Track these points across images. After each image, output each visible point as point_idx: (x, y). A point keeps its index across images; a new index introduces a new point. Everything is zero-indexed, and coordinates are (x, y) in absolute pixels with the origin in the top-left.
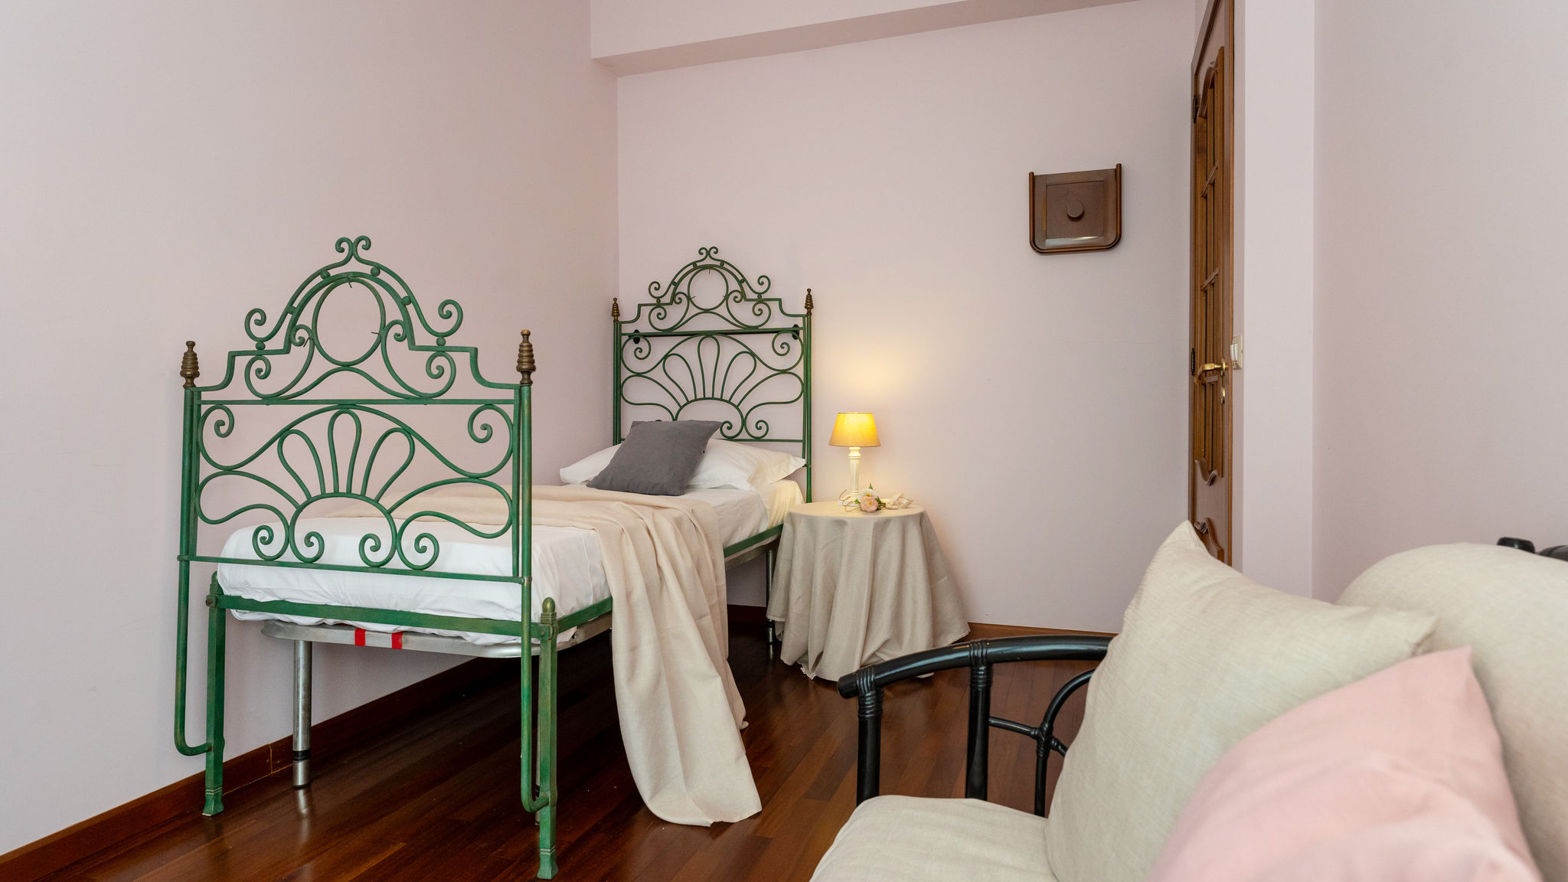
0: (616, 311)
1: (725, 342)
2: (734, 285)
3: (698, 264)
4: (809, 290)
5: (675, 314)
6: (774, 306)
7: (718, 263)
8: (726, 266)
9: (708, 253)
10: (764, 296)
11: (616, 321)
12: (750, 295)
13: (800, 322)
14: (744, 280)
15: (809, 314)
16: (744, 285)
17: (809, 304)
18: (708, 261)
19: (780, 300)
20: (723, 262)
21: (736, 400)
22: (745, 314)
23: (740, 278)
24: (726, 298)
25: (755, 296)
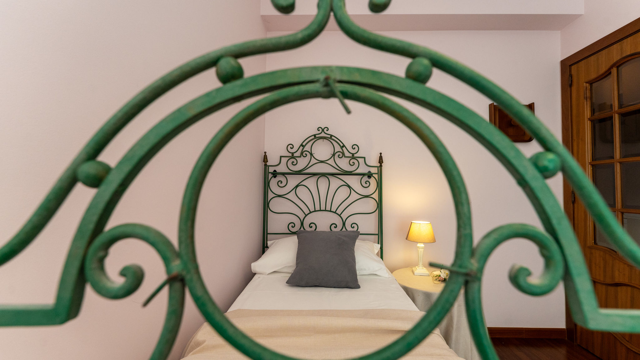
0: (265, 159)
1: (332, 179)
2: (338, 149)
3: (317, 136)
4: (381, 154)
5: (302, 163)
6: (361, 161)
7: (329, 136)
8: (333, 138)
9: (323, 130)
10: (355, 155)
11: (266, 165)
12: (347, 154)
13: (374, 170)
14: (344, 146)
15: (381, 166)
16: (344, 148)
17: (381, 160)
18: (323, 135)
19: (364, 158)
20: (331, 136)
21: (339, 212)
22: (344, 164)
23: (342, 145)
24: (334, 155)
25: (351, 155)
